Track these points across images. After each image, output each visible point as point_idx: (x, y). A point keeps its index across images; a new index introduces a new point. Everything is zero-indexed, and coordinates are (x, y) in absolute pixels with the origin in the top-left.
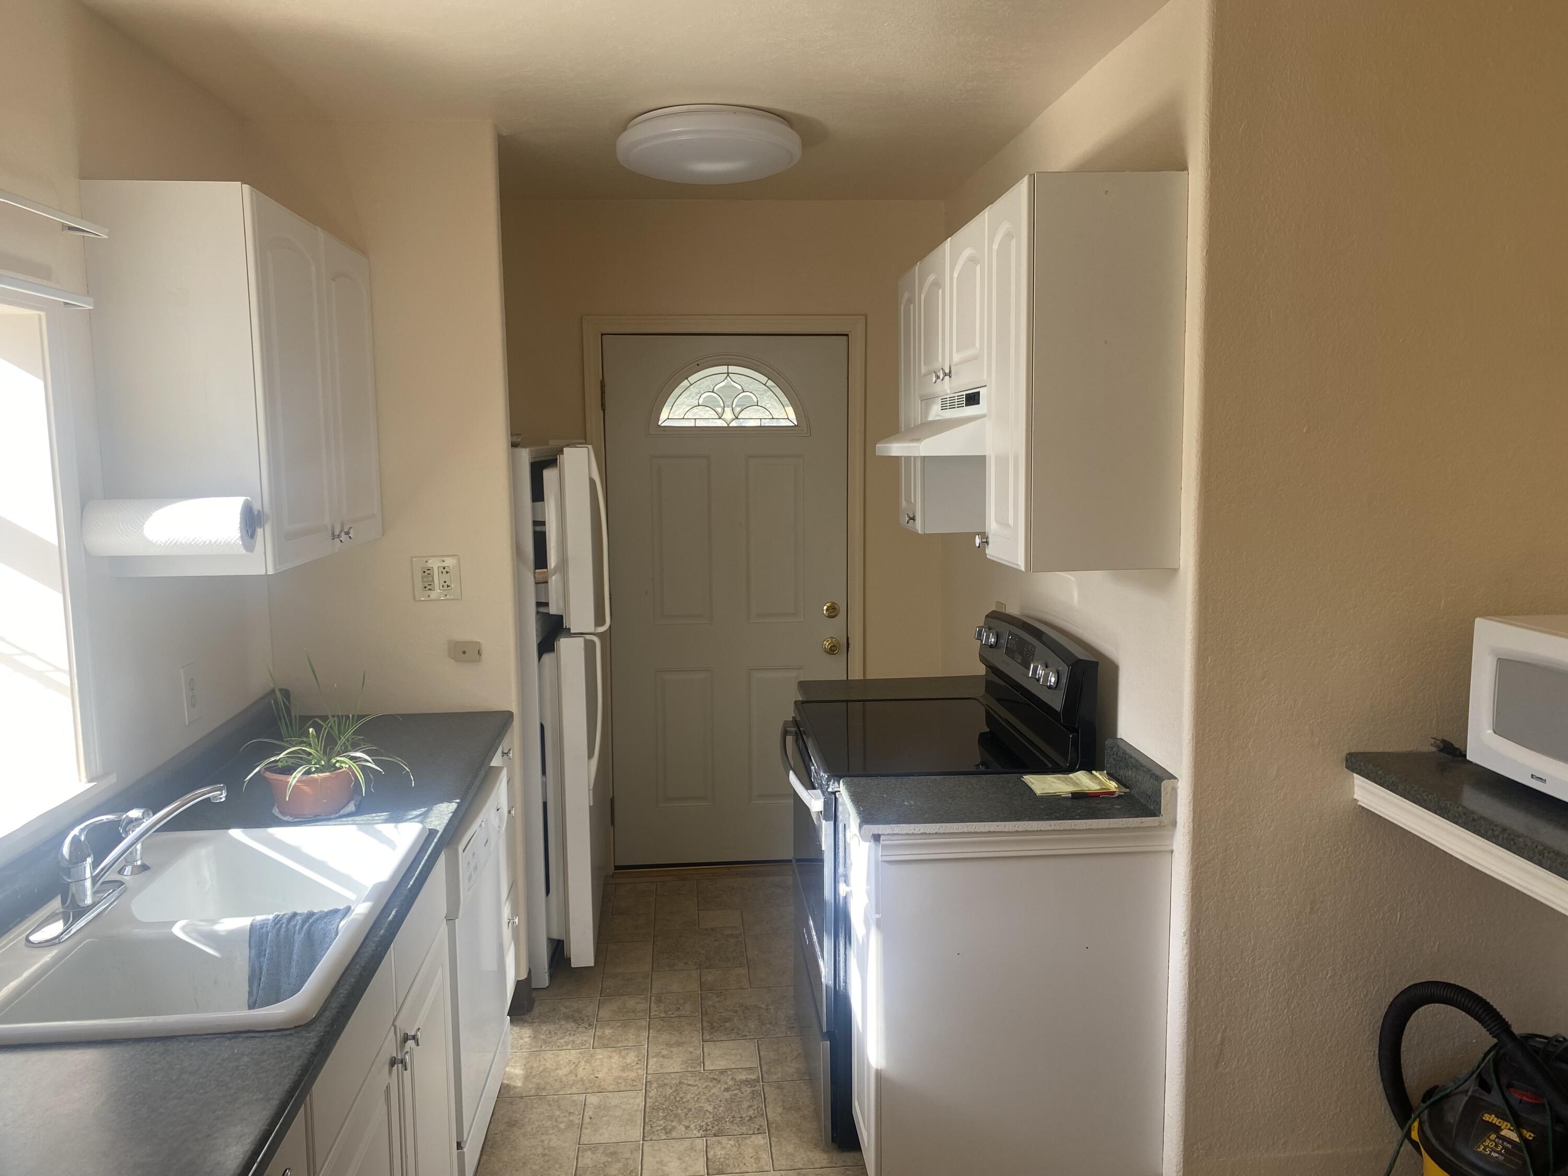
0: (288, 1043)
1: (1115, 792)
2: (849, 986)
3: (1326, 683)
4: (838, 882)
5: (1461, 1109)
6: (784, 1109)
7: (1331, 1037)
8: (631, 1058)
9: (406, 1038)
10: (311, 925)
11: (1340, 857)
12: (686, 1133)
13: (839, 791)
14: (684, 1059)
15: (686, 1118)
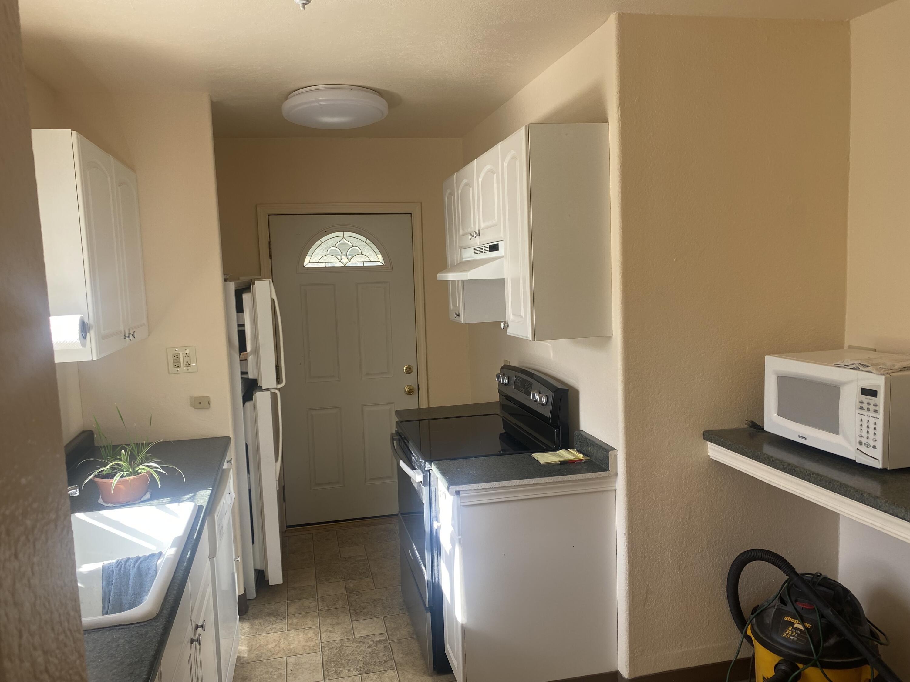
0: (146, 630)
1: (583, 459)
2: (440, 580)
3: (691, 394)
4: (433, 520)
5: (772, 615)
6: (403, 655)
7: (702, 585)
8: (311, 634)
9: (197, 627)
10: (140, 564)
11: (703, 487)
12: (349, 673)
13: (431, 469)
14: (342, 632)
15: (348, 665)
